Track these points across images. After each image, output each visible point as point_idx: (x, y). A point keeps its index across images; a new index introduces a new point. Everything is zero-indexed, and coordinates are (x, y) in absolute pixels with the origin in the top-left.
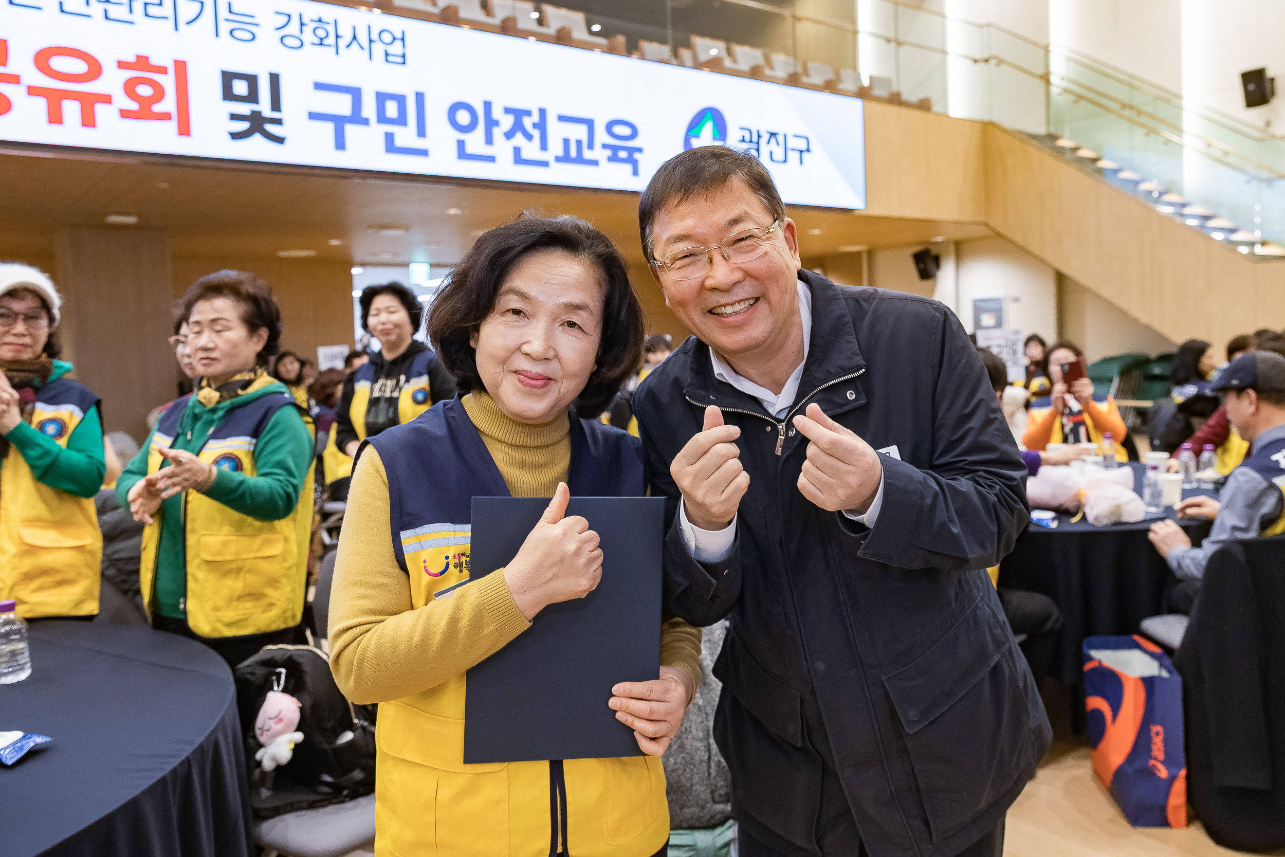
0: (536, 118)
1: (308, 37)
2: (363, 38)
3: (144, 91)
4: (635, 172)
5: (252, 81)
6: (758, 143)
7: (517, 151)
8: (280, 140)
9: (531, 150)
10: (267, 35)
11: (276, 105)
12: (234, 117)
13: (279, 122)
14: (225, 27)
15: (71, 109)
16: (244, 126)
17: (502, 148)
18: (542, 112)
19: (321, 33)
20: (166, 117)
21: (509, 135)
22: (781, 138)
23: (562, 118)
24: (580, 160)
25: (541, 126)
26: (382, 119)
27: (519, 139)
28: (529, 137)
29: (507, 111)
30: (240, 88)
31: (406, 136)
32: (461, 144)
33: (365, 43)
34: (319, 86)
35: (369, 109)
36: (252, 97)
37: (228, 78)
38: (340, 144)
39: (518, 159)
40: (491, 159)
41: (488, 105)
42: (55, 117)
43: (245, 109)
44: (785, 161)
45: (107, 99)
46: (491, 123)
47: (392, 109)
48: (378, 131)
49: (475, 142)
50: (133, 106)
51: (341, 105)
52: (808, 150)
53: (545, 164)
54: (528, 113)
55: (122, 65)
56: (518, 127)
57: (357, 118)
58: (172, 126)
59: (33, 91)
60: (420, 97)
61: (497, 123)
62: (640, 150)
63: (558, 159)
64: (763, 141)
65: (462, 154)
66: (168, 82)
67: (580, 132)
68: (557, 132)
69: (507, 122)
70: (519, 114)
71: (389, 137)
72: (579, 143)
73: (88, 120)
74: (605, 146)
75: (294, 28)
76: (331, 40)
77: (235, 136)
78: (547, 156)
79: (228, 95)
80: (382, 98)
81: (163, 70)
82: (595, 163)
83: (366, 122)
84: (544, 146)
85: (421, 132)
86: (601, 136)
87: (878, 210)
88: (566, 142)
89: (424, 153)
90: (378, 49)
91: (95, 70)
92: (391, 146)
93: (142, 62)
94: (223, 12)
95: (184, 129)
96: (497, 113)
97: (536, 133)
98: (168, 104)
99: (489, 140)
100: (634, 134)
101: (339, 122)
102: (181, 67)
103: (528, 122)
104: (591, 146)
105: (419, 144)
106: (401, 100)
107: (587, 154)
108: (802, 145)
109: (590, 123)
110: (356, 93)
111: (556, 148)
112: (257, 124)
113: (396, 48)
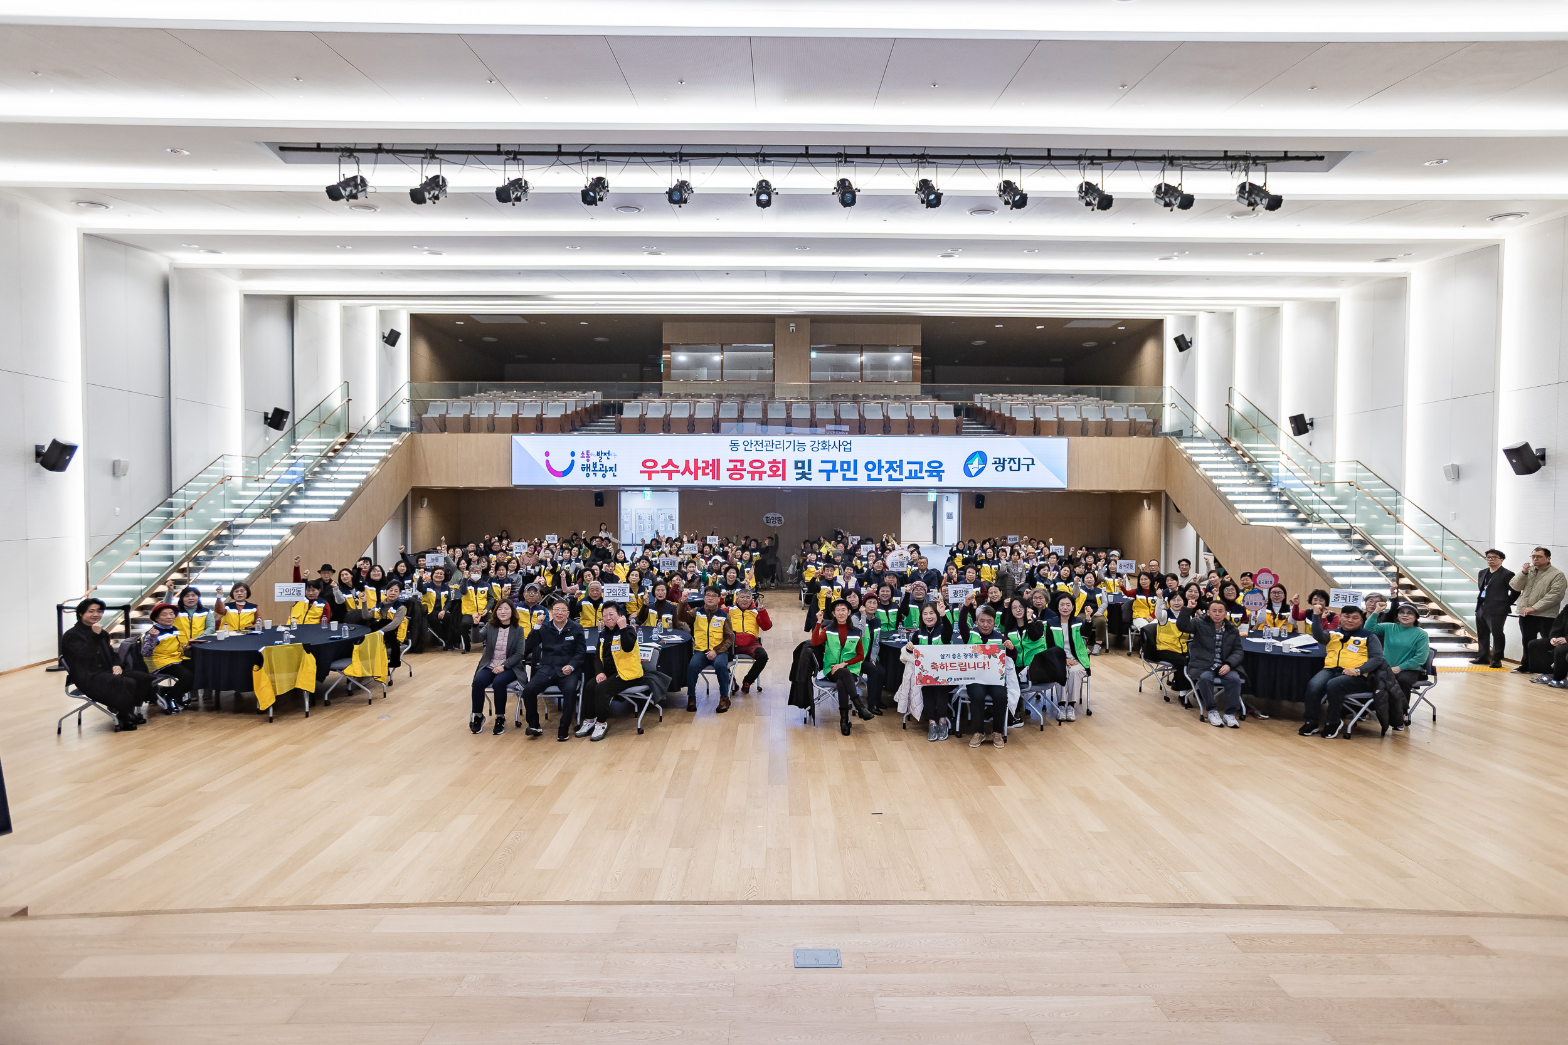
0: (898, 464)
1: (820, 447)
2: (837, 445)
3: (774, 469)
4: (940, 480)
5: (803, 462)
6: (1004, 464)
7: (890, 476)
8: (810, 479)
9: (896, 475)
10: (808, 448)
11: (809, 469)
12: (797, 474)
13: (810, 474)
14: (796, 448)
15: (757, 476)
16: (800, 476)
17: (885, 476)
18: (901, 461)
19: (824, 445)
20: (779, 475)
21: (887, 471)
22: (1016, 461)
23: (908, 463)
24: (916, 477)
25: (901, 466)
26: (842, 469)
27: (891, 472)
28: (895, 471)
29: (887, 462)
30: (800, 465)
31: (850, 475)
32: (869, 476)
33: (838, 447)
34: (822, 462)
35: (838, 467)
36: (803, 467)
37: (796, 462)
38: (828, 479)
39: (890, 478)
40: (881, 480)
41: (880, 461)
42: (753, 478)
43: (800, 471)
44: (1019, 469)
45: (765, 472)
46: (881, 467)
47: (845, 467)
48: (840, 474)
49: (874, 474)
50: (771, 473)
51: (829, 467)
52: (1033, 464)
53: (902, 480)
54: (896, 462)
55: (769, 463)
56: (891, 467)
57: (834, 470)
58: (781, 478)
59: (748, 472)
60: (855, 461)
61: (883, 467)
62: (943, 471)
63: (906, 478)
64: (1006, 463)
65: (869, 478)
66: (780, 466)
67: (917, 467)
68: (906, 468)
69: (887, 466)
70: (891, 463)
71: (844, 475)
72: (916, 471)
73: (760, 479)
74: (926, 471)
75: (816, 445)
76: (827, 447)
77: (797, 479)
78: (903, 477)
79: (796, 467)
80: (842, 463)
81: (779, 463)
82: (923, 478)
83: (837, 471)
84: (901, 473)
85: (855, 473)
86: (925, 467)
87: (1073, 488)
88: (910, 471)
89: (856, 479)
90: (842, 448)
91: (763, 464)
92: (844, 478)
93: (774, 461)
94: (796, 444)
95: (784, 479)
96: (883, 463)
97: (898, 469)
98: (780, 472)
99: (880, 473)
100: (941, 465)
101: (828, 472)
102: (784, 461)
103: (895, 465)
104: (921, 472)
105: (855, 476)
106: (849, 463)
107: (919, 475)
108: (1030, 462)
109: (921, 464)
110: (834, 463)
111: (906, 473)
112: (804, 475)
113: (849, 446)
